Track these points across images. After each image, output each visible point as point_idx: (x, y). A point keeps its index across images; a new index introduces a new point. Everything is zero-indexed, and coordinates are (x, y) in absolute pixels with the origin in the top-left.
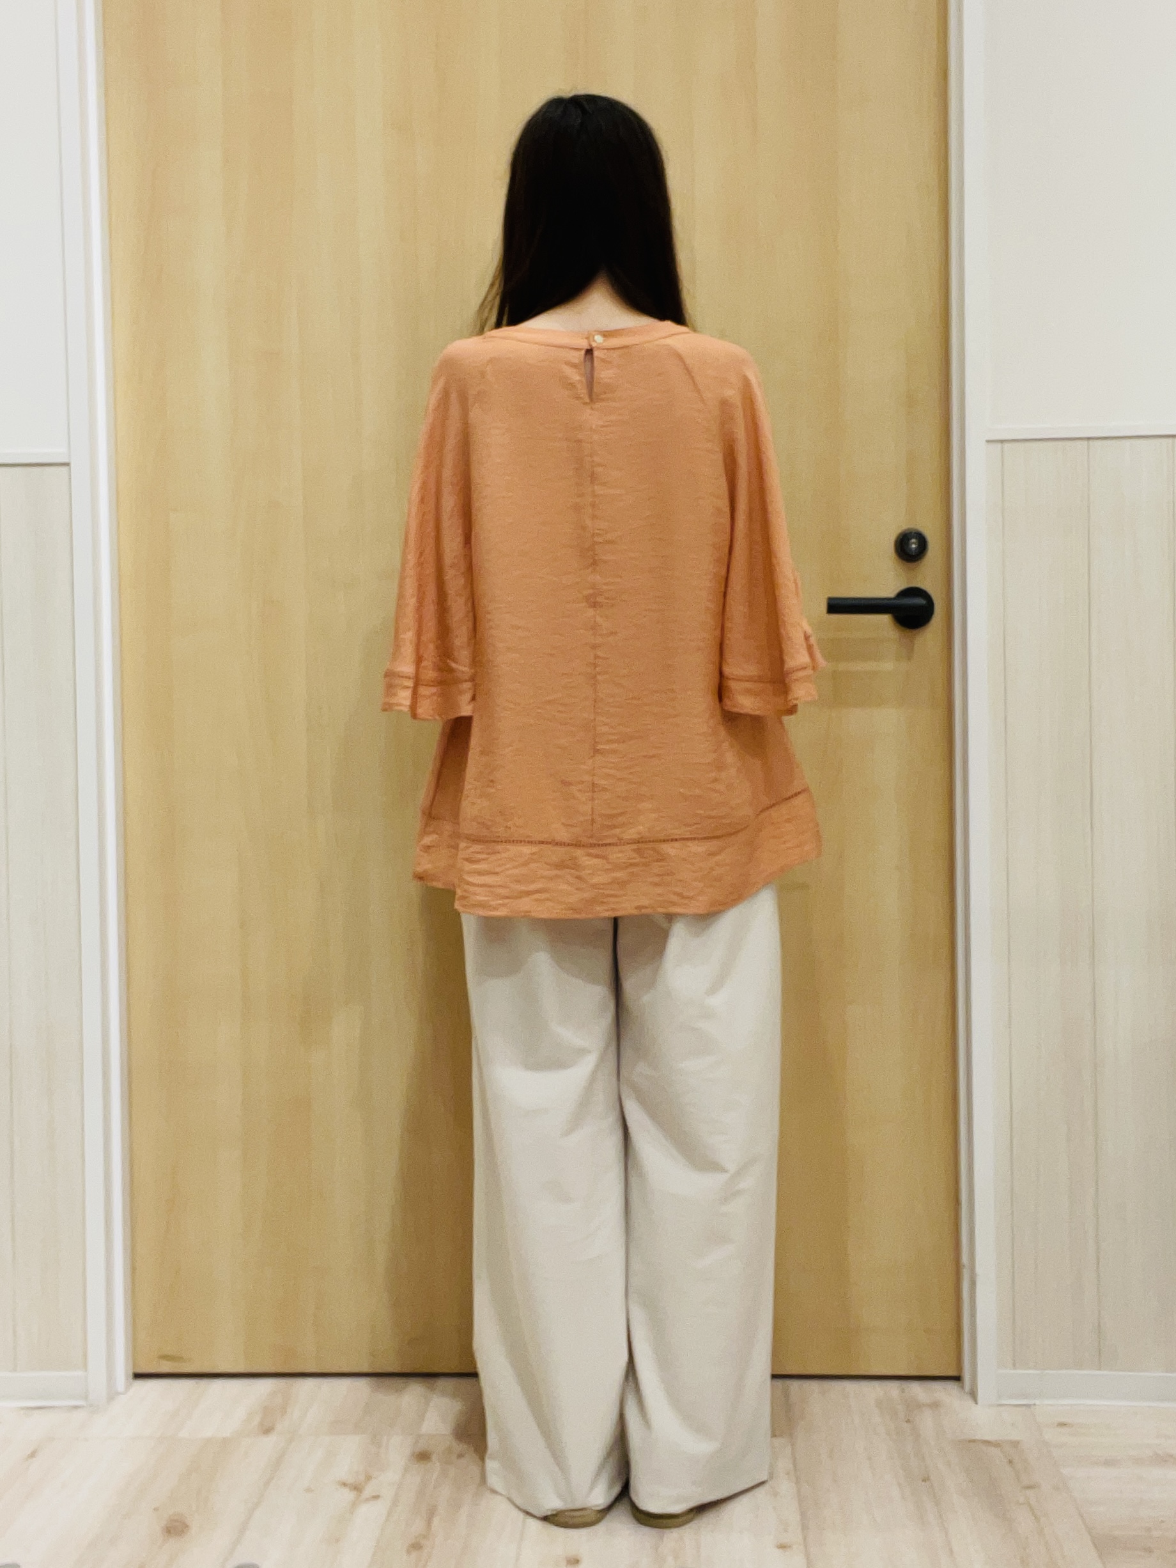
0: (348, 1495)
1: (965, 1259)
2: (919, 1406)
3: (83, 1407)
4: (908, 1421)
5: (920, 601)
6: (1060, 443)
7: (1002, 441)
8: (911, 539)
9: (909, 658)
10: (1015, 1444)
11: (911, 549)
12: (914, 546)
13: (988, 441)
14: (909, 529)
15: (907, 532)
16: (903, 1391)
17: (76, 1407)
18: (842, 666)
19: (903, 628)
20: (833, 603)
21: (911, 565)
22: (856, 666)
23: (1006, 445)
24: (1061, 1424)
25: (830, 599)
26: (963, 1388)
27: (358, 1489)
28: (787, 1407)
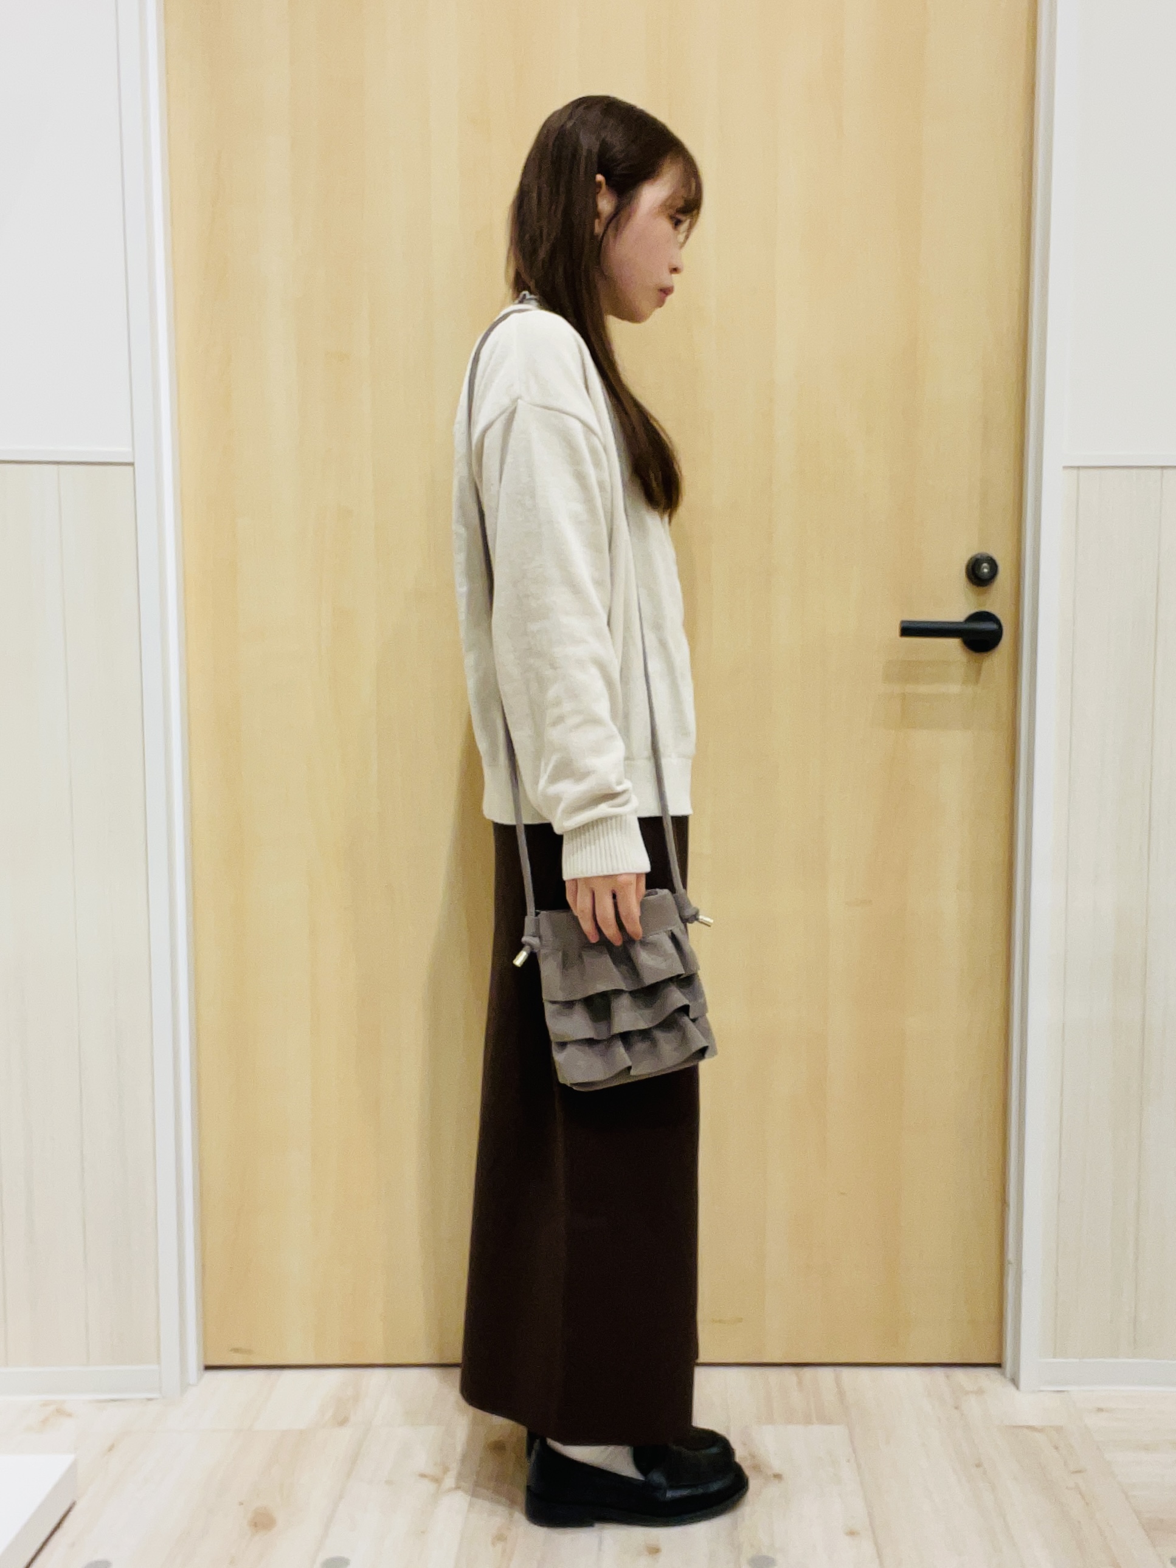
0: (427, 1486)
1: (1011, 1256)
2: (967, 1393)
3: (157, 1399)
4: (956, 1408)
5: (991, 626)
6: (1134, 471)
7: (1078, 468)
8: (982, 563)
9: (977, 681)
10: (1059, 1429)
11: (984, 572)
12: (986, 570)
13: (1065, 468)
14: (982, 555)
15: (979, 557)
16: (947, 1377)
17: (149, 1400)
18: (910, 688)
19: (971, 652)
20: (906, 625)
21: (981, 589)
22: (923, 689)
23: (1082, 472)
24: (1100, 1410)
25: (903, 622)
26: (1003, 1374)
27: (437, 1480)
28: (841, 1394)
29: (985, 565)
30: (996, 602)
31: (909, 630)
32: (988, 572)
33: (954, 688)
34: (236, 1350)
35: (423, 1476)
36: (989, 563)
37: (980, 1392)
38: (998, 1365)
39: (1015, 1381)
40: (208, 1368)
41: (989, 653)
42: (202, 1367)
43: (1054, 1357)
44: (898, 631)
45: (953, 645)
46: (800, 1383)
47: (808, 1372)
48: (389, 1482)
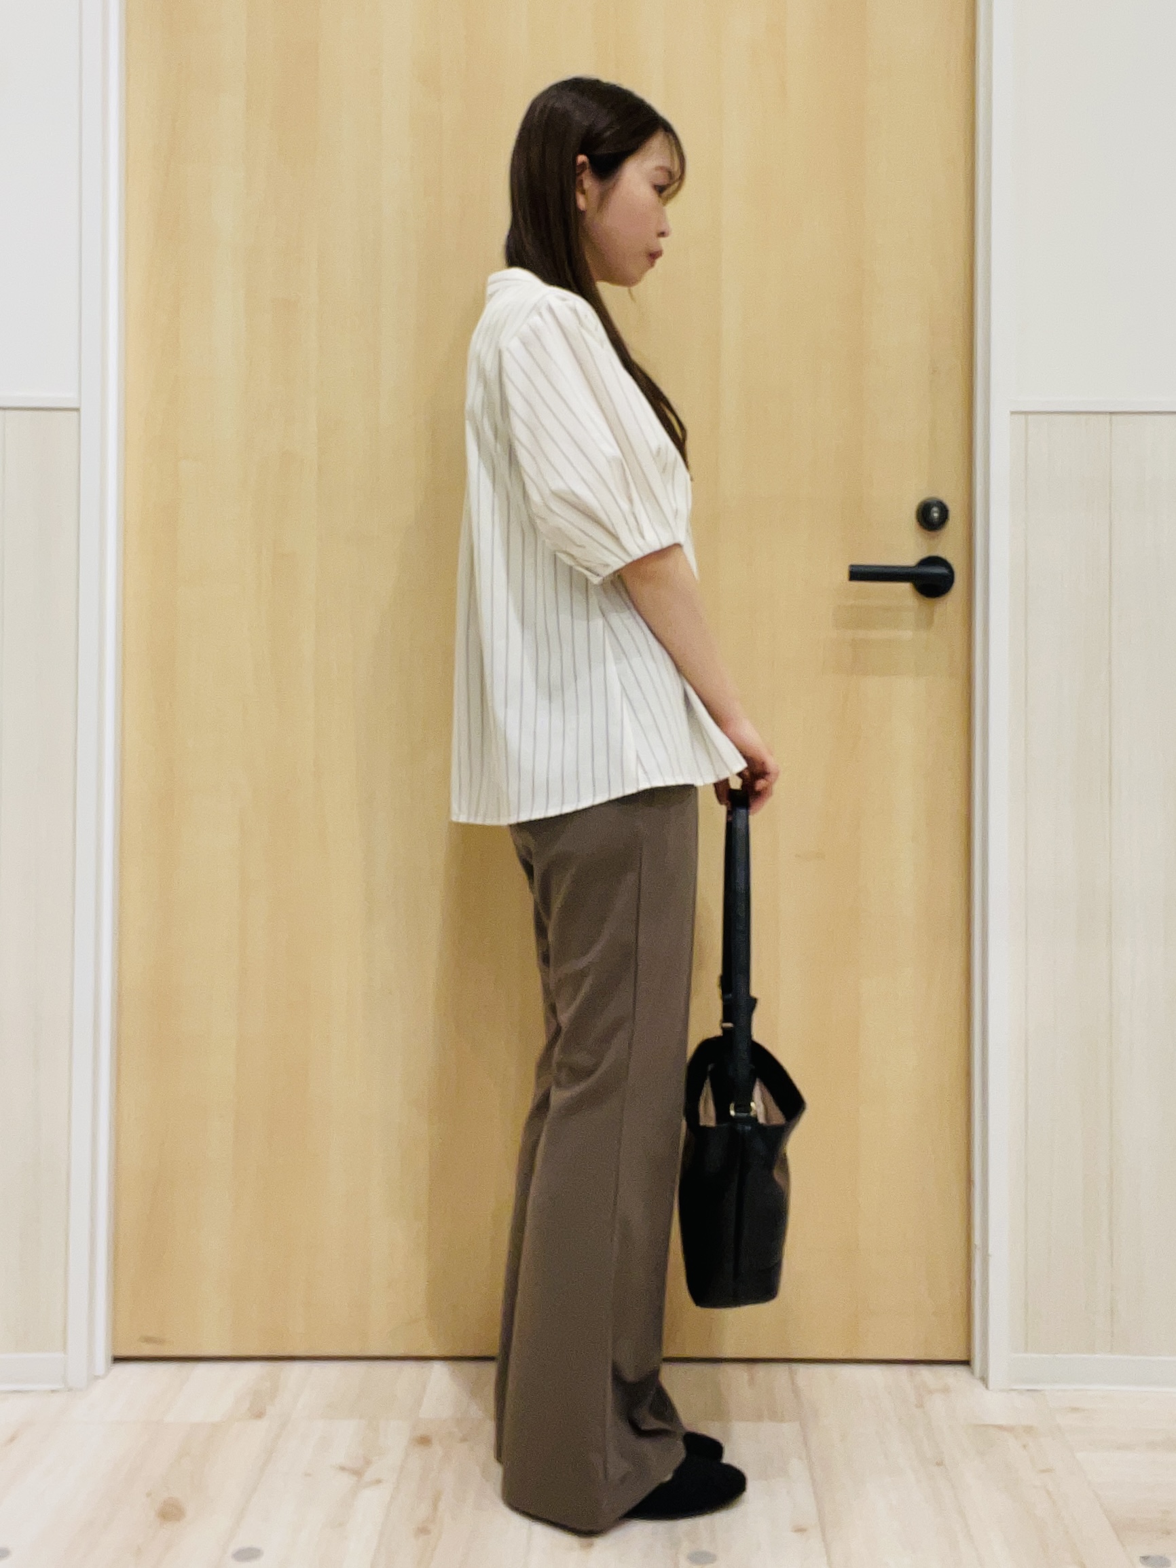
0: (347, 1480)
1: (977, 1240)
3: (62, 1390)
4: (919, 1407)
5: (940, 570)
6: (1082, 417)
7: (1025, 413)
8: (932, 507)
9: (928, 627)
10: (1029, 1430)
11: (932, 518)
12: (936, 515)
13: (1012, 413)
14: (930, 498)
15: (928, 501)
16: (911, 1376)
17: (53, 1391)
18: (861, 634)
19: (923, 597)
20: (855, 569)
21: (932, 533)
22: (876, 635)
23: (1030, 417)
24: (1075, 1410)
25: (852, 566)
26: (973, 1373)
27: (357, 1473)
28: (796, 1391)
29: (935, 509)
30: (947, 546)
31: (859, 574)
32: (940, 517)
33: (907, 634)
34: (148, 1340)
35: (343, 1469)
36: (938, 507)
37: (946, 1390)
38: (967, 1363)
39: (984, 1380)
40: (118, 1360)
41: (942, 598)
42: (110, 1359)
43: (1026, 1351)
44: (846, 575)
45: (906, 587)
46: (752, 1381)
47: (761, 1370)
48: (307, 1475)
